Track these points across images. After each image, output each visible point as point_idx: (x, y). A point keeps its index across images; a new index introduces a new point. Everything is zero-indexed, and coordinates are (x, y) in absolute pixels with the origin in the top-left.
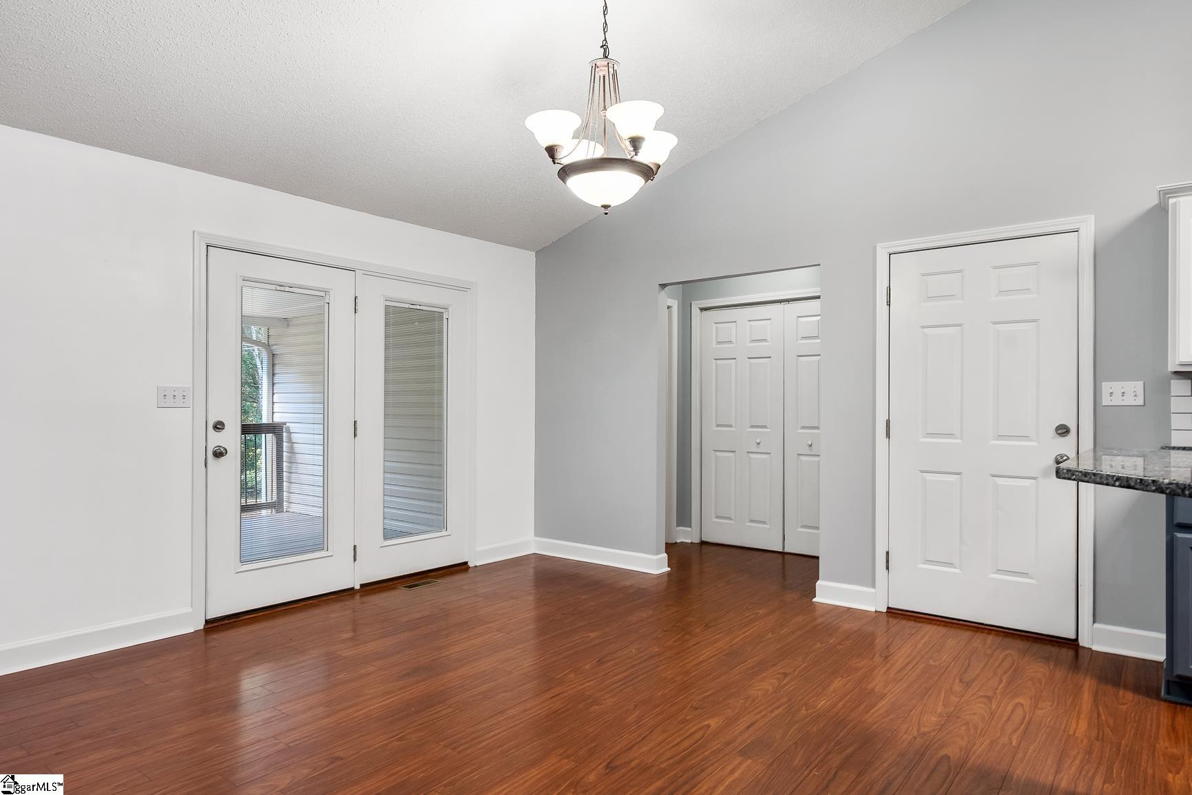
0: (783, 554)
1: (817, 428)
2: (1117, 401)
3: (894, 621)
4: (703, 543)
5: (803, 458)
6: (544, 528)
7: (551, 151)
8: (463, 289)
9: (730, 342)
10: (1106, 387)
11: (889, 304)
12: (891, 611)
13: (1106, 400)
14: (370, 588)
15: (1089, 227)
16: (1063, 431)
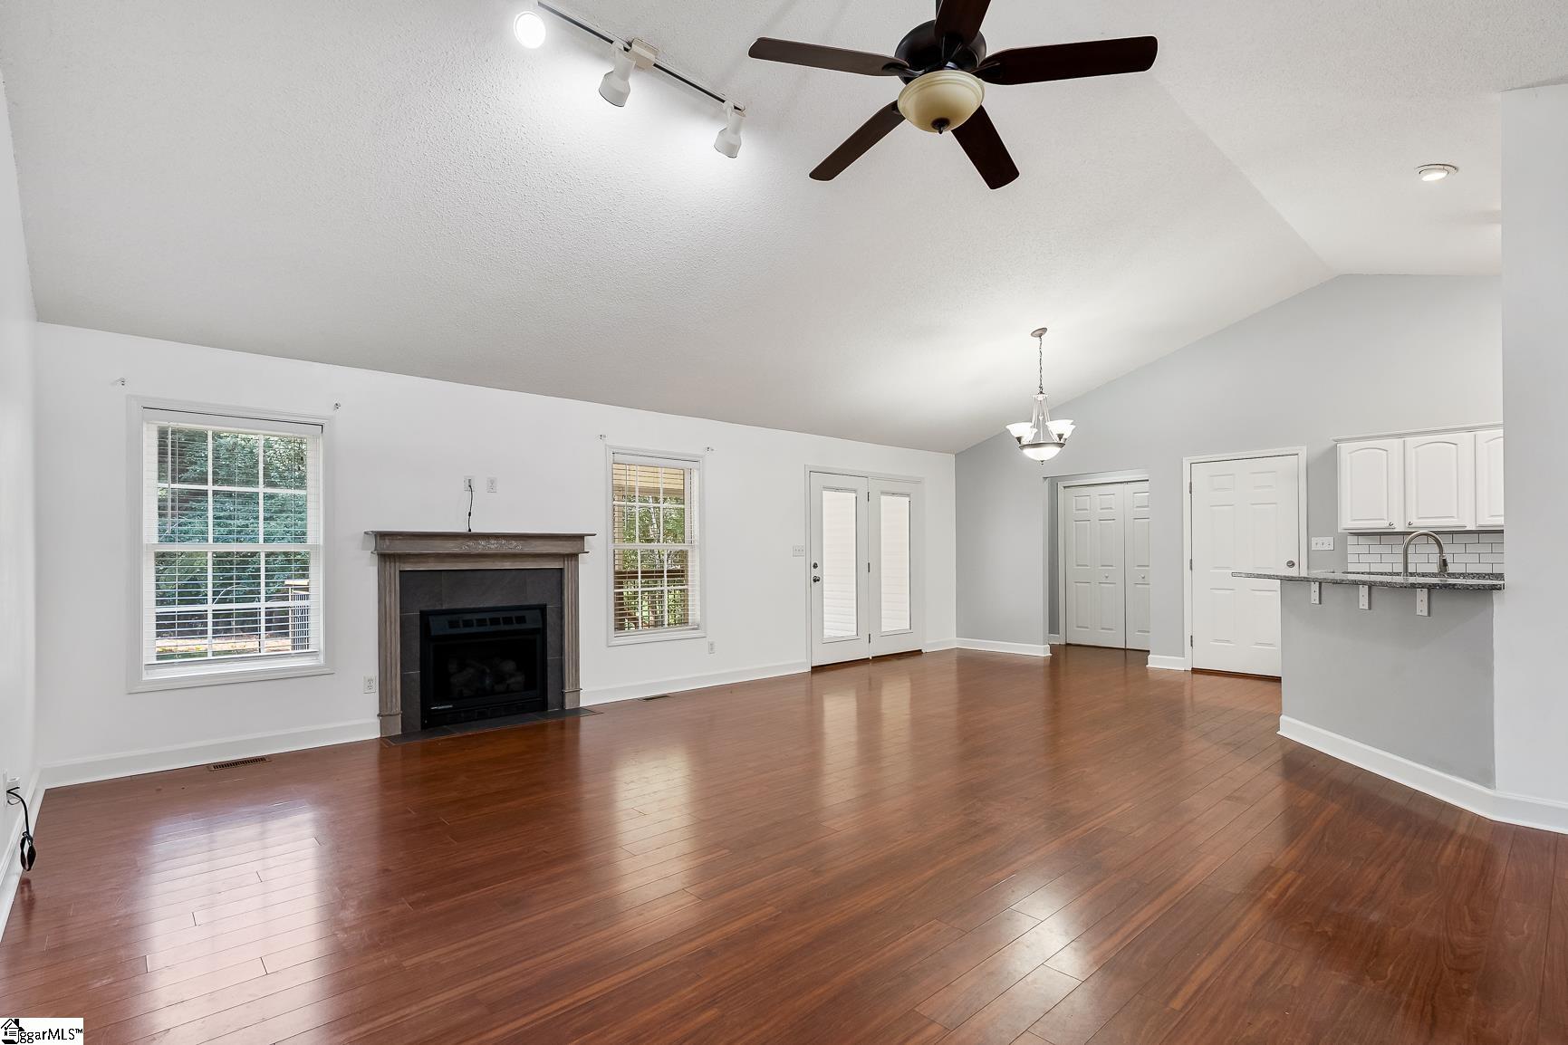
0: (1125, 650)
1: (1148, 566)
2: (1320, 547)
3: (1195, 676)
4: (1068, 645)
5: (1138, 586)
6: (961, 632)
7: (1019, 439)
8: (918, 482)
9: (1086, 510)
10: (1314, 540)
11: (1191, 492)
12: (1195, 671)
13: (1314, 547)
14: (878, 659)
15: (1303, 452)
16: (1291, 564)
